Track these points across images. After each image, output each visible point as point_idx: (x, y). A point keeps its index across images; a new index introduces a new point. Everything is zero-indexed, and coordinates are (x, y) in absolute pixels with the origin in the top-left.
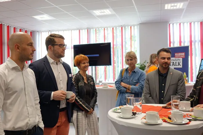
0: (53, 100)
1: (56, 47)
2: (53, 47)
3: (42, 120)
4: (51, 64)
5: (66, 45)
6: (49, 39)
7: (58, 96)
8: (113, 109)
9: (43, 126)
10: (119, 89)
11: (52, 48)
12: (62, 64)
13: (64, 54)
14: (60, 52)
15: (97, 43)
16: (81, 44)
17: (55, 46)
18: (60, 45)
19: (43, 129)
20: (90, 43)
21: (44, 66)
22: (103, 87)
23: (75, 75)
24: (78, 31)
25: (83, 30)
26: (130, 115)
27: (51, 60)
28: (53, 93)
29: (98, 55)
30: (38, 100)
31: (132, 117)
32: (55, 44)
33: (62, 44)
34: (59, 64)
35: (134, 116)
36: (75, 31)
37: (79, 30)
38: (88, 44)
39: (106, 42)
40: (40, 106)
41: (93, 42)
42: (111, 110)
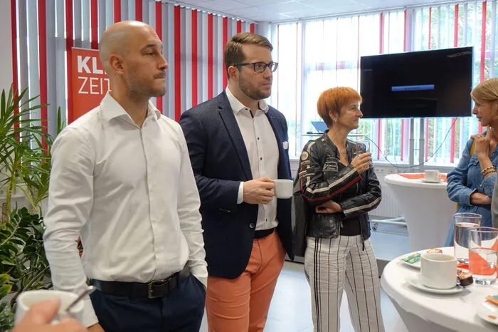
0: (244, 203)
1: (247, 70)
2: (240, 70)
3: (205, 260)
4: (238, 114)
5: (277, 64)
6: (231, 50)
7: (254, 195)
8: (406, 256)
9: (206, 275)
10: (455, 195)
11: (237, 73)
12: (267, 114)
13: (269, 89)
14: (256, 84)
15: (431, 49)
16: (386, 52)
17: (243, 67)
18: (254, 64)
19: (205, 283)
20: (412, 51)
21: (220, 119)
22: (423, 179)
23: (314, 143)
24: (377, 17)
25: (393, 15)
26: (449, 284)
27: (237, 105)
28: (242, 184)
29: (432, 86)
30: (196, 202)
31: (456, 290)
32: (244, 62)
33: (261, 63)
34: (259, 115)
35: (461, 290)
36: (370, 17)
37: (382, 14)
38: (406, 52)
39: (461, 45)
40: (201, 219)
41: (420, 46)
42: (398, 260)
